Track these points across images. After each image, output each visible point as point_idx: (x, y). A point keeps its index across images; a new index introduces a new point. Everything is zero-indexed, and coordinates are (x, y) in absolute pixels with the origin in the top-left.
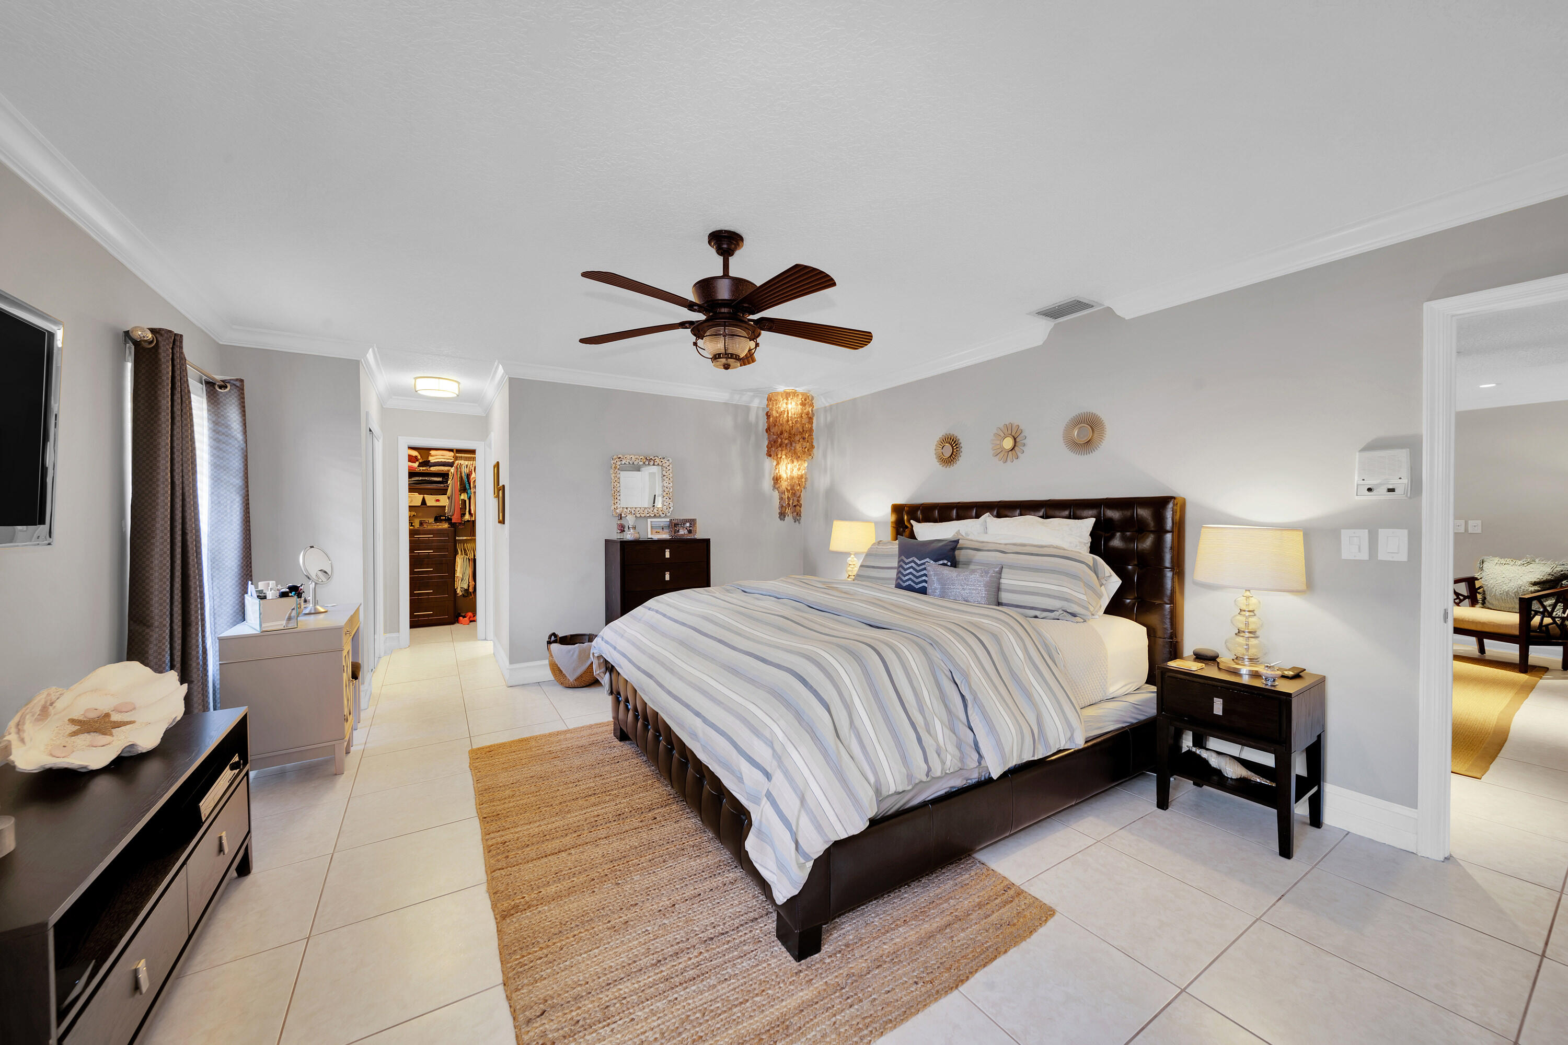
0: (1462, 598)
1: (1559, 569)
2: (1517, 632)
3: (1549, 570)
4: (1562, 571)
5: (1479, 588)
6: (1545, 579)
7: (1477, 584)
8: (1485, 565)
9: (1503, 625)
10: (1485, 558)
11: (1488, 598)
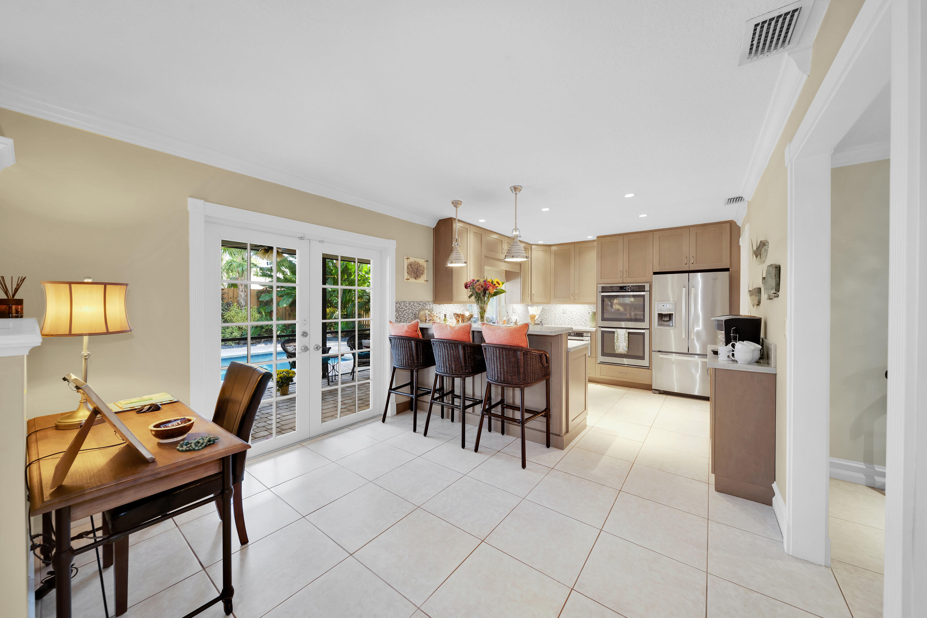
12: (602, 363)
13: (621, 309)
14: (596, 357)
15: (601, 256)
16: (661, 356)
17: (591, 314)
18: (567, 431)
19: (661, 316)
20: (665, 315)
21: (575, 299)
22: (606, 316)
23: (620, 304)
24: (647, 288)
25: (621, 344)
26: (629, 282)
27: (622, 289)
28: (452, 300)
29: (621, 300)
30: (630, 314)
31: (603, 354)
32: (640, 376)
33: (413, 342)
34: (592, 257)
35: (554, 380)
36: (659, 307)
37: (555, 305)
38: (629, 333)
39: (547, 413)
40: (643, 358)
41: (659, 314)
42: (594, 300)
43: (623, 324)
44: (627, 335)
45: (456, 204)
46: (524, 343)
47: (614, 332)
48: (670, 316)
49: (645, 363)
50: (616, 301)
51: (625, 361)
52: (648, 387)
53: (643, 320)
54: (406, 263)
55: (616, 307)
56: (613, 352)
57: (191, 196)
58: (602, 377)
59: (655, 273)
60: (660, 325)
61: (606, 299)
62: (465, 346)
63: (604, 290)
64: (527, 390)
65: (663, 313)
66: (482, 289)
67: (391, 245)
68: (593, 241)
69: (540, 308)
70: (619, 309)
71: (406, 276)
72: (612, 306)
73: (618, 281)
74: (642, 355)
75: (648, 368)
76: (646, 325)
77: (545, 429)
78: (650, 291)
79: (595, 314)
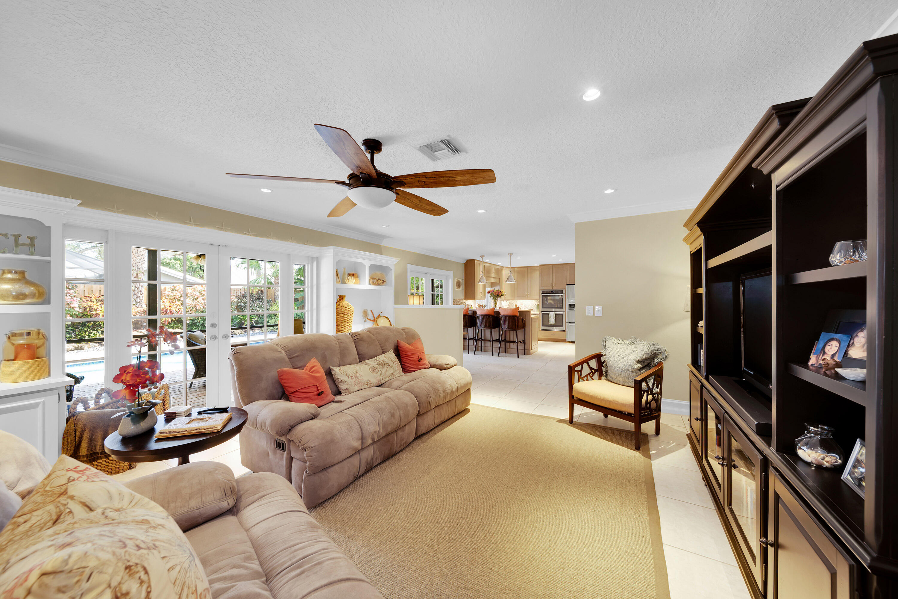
0: (593, 371)
1: (652, 349)
2: (632, 411)
3: (646, 350)
4: (654, 350)
5: (604, 362)
6: (644, 358)
7: (603, 359)
8: (607, 344)
9: (623, 404)
10: (607, 337)
11: (610, 372)
12: (543, 330)
13: (552, 302)
14: (540, 327)
15: (542, 275)
16: (570, 324)
17: (536, 305)
18: (531, 349)
19: (570, 305)
20: (572, 305)
21: (528, 298)
22: (544, 306)
23: (551, 300)
24: (564, 292)
25: (552, 320)
26: (555, 289)
27: (552, 292)
28: (475, 298)
29: (553, 297)
30: (557, 305)
31: (543, 326)
32: (561, 335)
33: (467, 316)
34: (537, 275)
35: (526, 329)
36: (569, 301)
37: (516, 300)
38: (556, 314)
39: (524, 342)
40: (562, 326)
41: (569, 304)
42: (538, 297)
43: (553, 310)
44: (555, 315)
45: (482, 257)
46: (517, 314)
47: (548, 314)
48: (574, 305)
49: (563, 329)
50: (549, 298)
51: (555, 328)
52: (564, 341)
53: (562, 308)
54: (456, 281)
55: (550, 301)
56: (547, 324)
57: (408, 263)
58: (542, 337)
59: (567, 285)
60: (569, 310)
61: (544, 297)
62: (493, 317)
63: (543, 292)
64: (518, 331)
65: (571, 304)
66: (497, 294)
67: (451, 274)
68: (538, 266)
69: (508, 302)
70: (551, 303)
71: (456, 287)
72: (547, 301)
73: (550, 288)
74: (562, 325)
75: (565, 331)
76: (563, 310)
77: (523, 349)
78: (565, 293)
79: (538, 305)
